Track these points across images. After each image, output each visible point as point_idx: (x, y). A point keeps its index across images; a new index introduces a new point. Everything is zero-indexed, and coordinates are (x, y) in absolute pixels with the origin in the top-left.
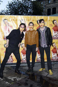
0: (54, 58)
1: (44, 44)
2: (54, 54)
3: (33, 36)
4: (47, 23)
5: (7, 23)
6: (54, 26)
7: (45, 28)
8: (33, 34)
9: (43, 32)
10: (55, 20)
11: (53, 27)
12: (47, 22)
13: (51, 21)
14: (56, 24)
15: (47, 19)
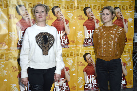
0: (90, 86)
2: (89, 78)
4: (73, 13)
6: (87, 18)
10: (88, 7)
11: (84, 21)
12: (72, 11)
13: (80, 8)
14: (90, 14)
15: (72, 5)
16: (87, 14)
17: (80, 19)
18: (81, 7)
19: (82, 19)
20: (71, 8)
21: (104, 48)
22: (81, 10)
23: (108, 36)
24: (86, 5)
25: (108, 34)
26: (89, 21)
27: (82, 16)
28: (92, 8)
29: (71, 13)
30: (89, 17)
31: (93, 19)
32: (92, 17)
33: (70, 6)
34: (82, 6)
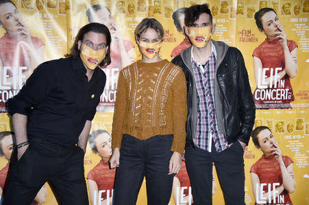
1: (211, 136)
2: (266, 189)
3: (155, 91)
4: (226, 25)
5: (11, 20)
6: (262, 37)
7: (213, 49)
8: (155, 79)
9: (203, 70)
11: (256, 45)
12: (223, 21)
13: (245, 12)
14: (272, 27)
15: (224, 4)
16: (265, 26)
17: (243, 41)
18: (248, 9)
19: (250, 40)
20: (222, 12)
21: (136, 111)
22: (249, 17)
23: (147, 85)
24: (261, 3)
25: (147, 80)
26: (269, 46)
27: (250, 32)
28: (279, 10)
29: (221, 23)
30: (269, 34)
31: (281, 38)
32: (276, 35)
33: (220, 8)
34: (250, 6)
